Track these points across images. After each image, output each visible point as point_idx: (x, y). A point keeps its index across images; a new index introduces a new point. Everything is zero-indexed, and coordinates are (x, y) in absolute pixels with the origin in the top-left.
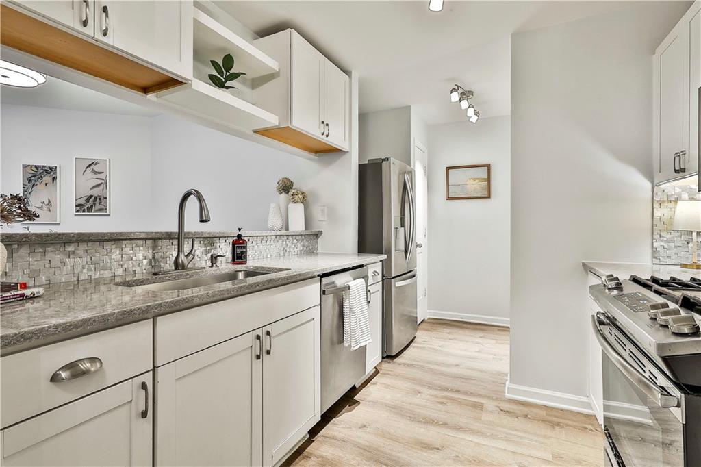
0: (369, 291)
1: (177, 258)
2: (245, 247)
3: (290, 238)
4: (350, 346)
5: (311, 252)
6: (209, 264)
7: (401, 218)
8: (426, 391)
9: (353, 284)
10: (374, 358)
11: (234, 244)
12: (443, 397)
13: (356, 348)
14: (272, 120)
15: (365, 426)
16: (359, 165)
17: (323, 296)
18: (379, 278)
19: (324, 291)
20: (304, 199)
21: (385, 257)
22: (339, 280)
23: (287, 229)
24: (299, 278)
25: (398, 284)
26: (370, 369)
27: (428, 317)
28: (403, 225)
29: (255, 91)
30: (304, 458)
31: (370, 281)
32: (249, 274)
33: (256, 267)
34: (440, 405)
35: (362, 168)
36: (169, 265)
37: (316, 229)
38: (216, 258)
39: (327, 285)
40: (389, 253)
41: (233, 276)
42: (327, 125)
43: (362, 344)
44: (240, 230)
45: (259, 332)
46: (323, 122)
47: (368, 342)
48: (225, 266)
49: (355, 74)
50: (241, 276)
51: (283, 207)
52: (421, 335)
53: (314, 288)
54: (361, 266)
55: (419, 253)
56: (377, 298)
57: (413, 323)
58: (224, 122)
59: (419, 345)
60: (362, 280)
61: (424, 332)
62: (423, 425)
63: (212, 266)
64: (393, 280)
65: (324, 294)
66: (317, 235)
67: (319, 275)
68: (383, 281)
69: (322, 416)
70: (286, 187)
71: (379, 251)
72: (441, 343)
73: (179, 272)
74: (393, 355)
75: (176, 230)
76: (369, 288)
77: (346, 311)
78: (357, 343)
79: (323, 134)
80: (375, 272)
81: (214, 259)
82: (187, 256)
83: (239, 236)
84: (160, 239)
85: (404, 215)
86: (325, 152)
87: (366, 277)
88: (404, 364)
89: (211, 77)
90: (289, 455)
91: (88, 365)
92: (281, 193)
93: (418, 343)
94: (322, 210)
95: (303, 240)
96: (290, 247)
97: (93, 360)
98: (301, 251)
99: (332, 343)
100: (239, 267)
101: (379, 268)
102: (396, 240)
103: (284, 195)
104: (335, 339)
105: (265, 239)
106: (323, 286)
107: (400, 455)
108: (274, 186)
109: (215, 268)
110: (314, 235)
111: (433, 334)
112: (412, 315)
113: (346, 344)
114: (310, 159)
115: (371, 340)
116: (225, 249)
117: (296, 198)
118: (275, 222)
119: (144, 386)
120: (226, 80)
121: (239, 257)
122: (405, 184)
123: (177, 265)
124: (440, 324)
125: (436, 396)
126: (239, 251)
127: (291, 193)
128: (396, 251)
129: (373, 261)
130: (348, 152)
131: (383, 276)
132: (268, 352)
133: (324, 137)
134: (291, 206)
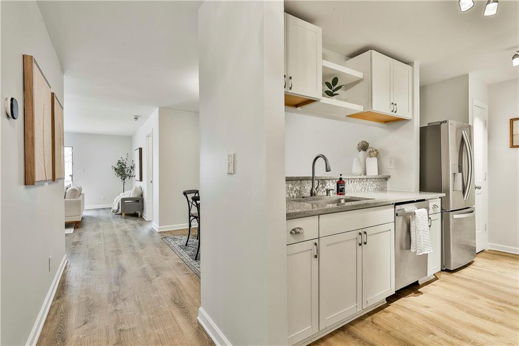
0: (430, 218)
1: (312, 189)
2: (344, 185)
3: (368, 180)
4: (416, 252)
5: (383, 189)
6: (325, 193)
7: (459, 166)
8: (482, 299)
9: (417, 211)
10: (434, 266)
11: (338, 184)
12: (500, 306)
13: (420, 254)
14: (359, 108)
15: (428, 307)
16: (420, 128)
17: (397, 217)
18: (439, 210)
19: (397, 214)
20: (377, 154)
21: (443, 195)
22: (408, 208)
23: (365, 174)
24: (382, 204)
25: (456, 216)
26: (430, 274)
27: (489, 249)
28: (460, 170)
29: (347, 91)
30: (384, 312)
31: (431, 211)
32: (347, 201)
33: (351, 197)
34: (498, 311)
35: (423, 130)
36: (307, 194)
37: (385, 174)
38: (329, 191)
39: (399, 210)
40: (447, 192)
41: (339, 201)
42: (395, 104)
43: (425, 253)
44: (341, 175)
45: (360, 231)
46: (392, 104)
47: (430, 252)
48: (333, 195)
49: (417, 64)
50: (343, 201)
51: (362, 160)
52: (479, 261)
53: (390, 211)
54: (423, 200)
55: (477, 194)
56: (437, 224)
57: (472, 250)
58: (330, 114)
59: (477, 268)
60: (425, 209)
61: (483, 259)
62: (480, 319)
63: (327, 195)
64: (451, 213)
65: (397, 215)
66: (386, 179)
67: (393, 204)
68: (442, 213)
69: (396, 292)
70: (364, 147)
71: (438, 190)
72: (502, 270)
73: (313, 197)
74: (452, 269)
75: (311, 175)
76: (430, 216)
77: (412, 229)
78: (421, 251)
79: (392, 111)
80: (435, 206)
81: (328, 191)
82: (316, 189)
83: (341, 179)
84: (303, 180)
85: (462, 163)
86: (392, 122)
87: (428, 208)
88: (462, 278)
89: (326, 92)
90: (374, 308)
91: (299, 230)
92: (360, 151)
93: (475, 266)
94: (391, 162)
95: (377, 181)
96: (368, 186)
97: (299, 228)
98: (375, 189)
99: (402, 248)
100: (341, 197)
101: (438, 203)
102: (454, 183)
103: (362, 152)
104: (404, 246)
105: (353, 180)
106: (396, 211)
107: (457, 329)
108: (355, 146)
109: (328, 196)
110: (384, 178)
111: (495, 262)
112: (469, 245)
113: (413, 250)
114: (382, 127)
115: (432, 251)
116: (332, 186)
117: (372, 154)
118: (357, 170)
119: (316, 244)
120: (334, 91)
121: (340, 191)
122: (463, 139)
123: (312, 194)
124: (502, 255)
125: (493, 304)
126: (341, 187)
127: (368, 151)
128: (454, 191)
129: (433, 197)
130: (411, 120)
131: (442, 209)
132: (365, 243)
133: (393, 113)
134: (368, 159)
